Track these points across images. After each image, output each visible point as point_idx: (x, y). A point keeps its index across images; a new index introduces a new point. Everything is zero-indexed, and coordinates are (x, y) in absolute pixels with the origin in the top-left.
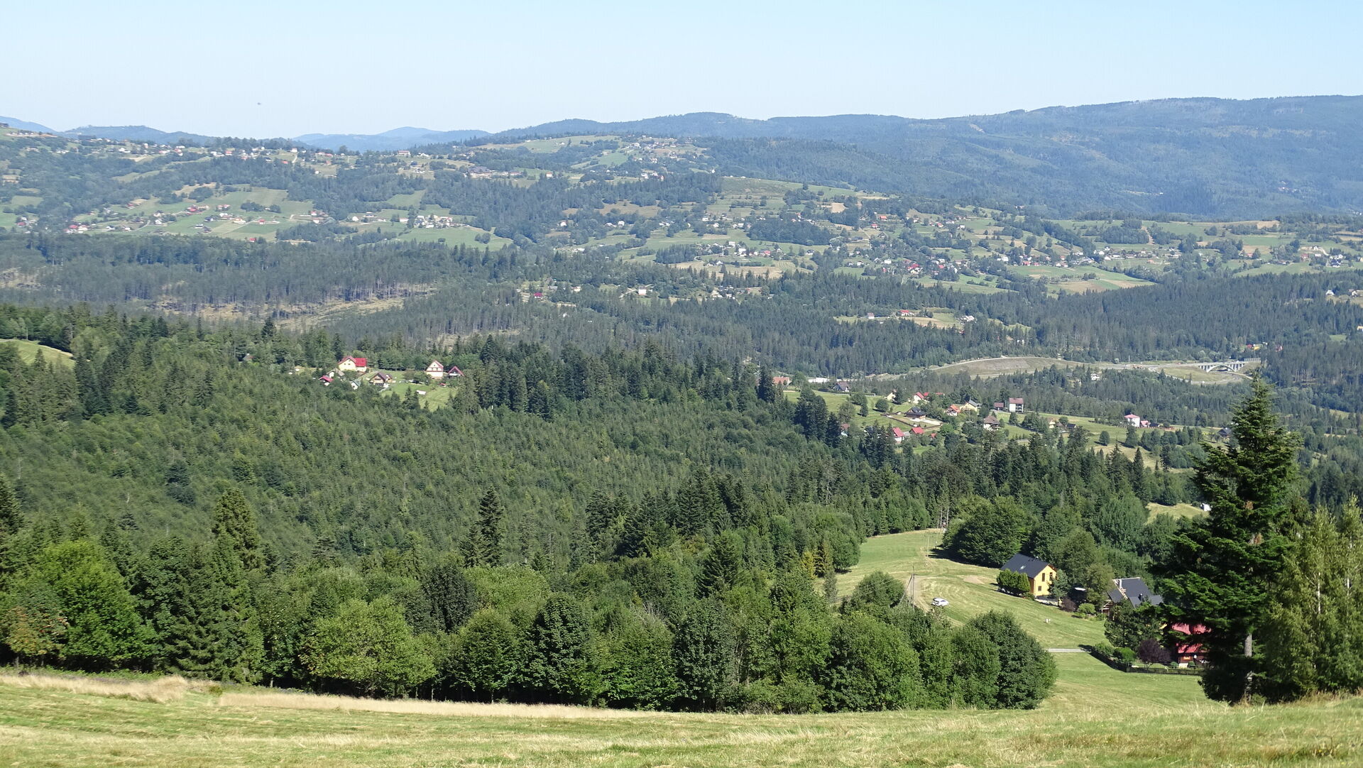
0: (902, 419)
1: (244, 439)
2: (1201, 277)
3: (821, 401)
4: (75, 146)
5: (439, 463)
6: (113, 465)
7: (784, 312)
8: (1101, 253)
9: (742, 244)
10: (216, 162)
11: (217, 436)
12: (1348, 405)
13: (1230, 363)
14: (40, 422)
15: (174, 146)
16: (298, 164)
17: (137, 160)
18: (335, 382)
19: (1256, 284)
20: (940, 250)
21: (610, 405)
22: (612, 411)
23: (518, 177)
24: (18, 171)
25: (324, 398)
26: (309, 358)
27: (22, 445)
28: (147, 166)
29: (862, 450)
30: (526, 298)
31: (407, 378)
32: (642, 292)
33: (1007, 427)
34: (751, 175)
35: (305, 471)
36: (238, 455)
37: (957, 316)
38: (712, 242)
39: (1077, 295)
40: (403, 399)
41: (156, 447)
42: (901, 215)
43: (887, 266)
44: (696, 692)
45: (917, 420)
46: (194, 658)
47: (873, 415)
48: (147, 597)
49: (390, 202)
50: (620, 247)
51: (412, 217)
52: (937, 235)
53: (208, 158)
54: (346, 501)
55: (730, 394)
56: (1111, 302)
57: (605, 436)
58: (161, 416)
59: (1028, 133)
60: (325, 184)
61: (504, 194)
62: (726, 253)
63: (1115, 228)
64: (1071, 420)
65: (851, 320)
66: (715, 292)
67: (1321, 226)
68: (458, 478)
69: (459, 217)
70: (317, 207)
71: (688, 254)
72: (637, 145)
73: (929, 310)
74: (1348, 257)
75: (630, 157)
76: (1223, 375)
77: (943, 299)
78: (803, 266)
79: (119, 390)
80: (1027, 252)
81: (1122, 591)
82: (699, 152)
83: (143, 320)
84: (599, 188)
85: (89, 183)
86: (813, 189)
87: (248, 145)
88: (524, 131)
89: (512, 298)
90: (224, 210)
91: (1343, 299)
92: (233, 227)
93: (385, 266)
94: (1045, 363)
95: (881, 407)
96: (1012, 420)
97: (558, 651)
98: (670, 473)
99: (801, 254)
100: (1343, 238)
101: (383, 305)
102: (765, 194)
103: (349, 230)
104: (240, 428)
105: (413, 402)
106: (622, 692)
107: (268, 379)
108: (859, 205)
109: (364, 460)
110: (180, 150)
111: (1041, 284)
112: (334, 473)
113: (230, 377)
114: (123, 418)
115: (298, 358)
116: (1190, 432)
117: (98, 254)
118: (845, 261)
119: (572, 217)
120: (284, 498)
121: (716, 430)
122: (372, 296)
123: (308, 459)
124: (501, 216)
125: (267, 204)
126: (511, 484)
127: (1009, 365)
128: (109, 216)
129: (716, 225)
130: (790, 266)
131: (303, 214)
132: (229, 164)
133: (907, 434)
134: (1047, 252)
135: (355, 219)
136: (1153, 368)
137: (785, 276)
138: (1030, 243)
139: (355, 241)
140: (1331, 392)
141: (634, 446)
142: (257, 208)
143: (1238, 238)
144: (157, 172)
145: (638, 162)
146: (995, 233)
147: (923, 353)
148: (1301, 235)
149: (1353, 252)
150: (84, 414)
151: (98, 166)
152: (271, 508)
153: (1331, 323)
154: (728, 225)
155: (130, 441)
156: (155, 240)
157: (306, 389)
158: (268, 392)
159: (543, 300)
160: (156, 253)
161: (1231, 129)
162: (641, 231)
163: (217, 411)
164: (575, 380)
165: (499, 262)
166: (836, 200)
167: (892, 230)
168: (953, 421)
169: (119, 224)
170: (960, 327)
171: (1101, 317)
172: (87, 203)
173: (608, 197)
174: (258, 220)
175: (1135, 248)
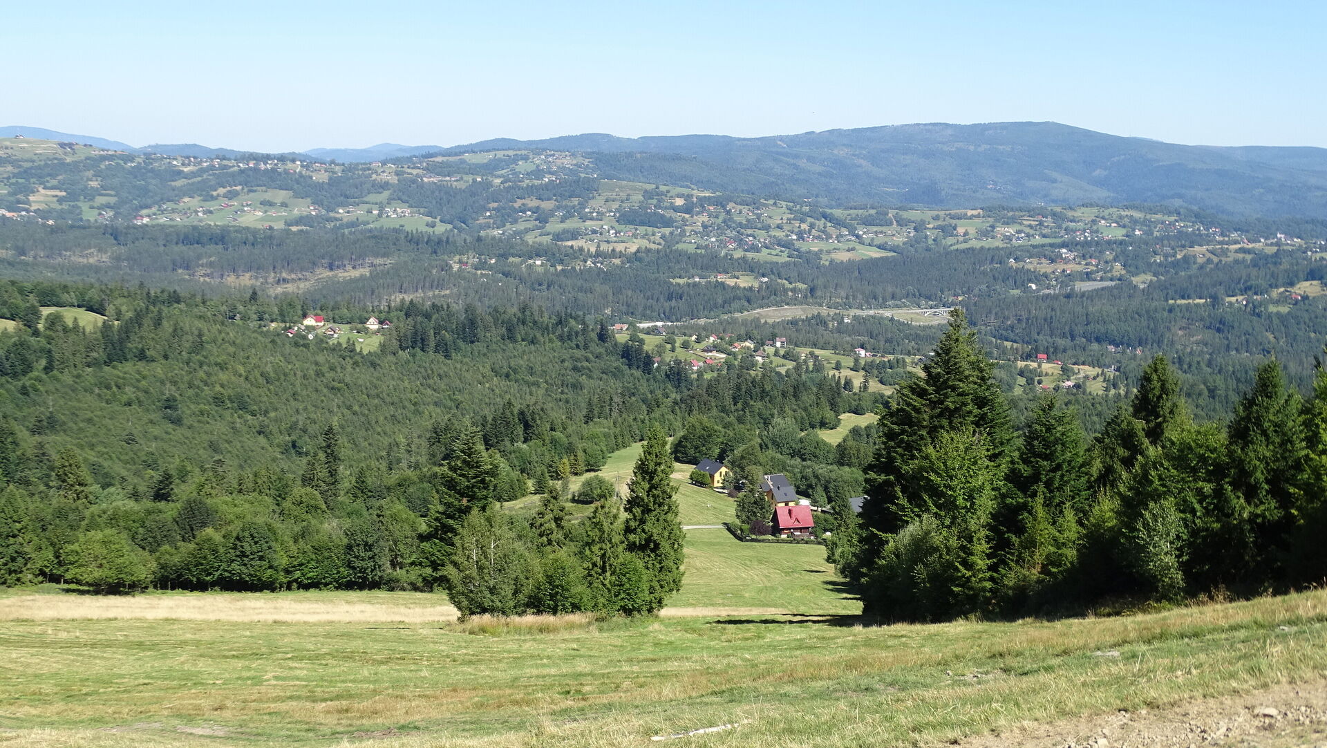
0: (701, 354)
1: (223, 376)
2: (928, 250)
3: (642, 342)
4: (140, 160)
5: (365, 391)
6: (125, 398)
7: (636, 276)
8: (861, 233)
9: (613, 228)
10: (242, 171)
11: (204, 376)
12: (1017, 338)
13: (941, 310)
14: (72, 369)
15: (212, 160)
16: (300, 172)
17: (186, 170)
18: (298, 335)
19: (963, 254)
20: (749, 231)
21: (494, 347)
22: (495, 351)
23: (457, 181)
24: (99, 179)
25: (287, 346)
26: (282, 317)
27: (58, 386)
28: (193, 174)
29: (667, 376)
30: (456, 267)
31: (352, 329)
32: (538, 262)
33: (773, 358)
34: (620, 179)
35: (265, 399)
36: (218, 388)
37: (756, 278)
38: (591, 226)
39: (842, 262)
40: (344, 346)
41: (158, 384)
42: (724, 207)
43: (712, 242)
45: (710, 354)
47: (679, 350)
49: (366, 199)
50: (527, 230)
51: (381, 210)
52: (748, 220)
53: (236, 168)
54: (294, 419)
55: (579, 338)
56: (865, 267)
57: (488, 367)
58: (164, 362)
59: (817, 148)
60: (320, 186)
61: (446, 193)
62: (601, 234)
63: (870, 215)
64: (817, 352)
65: (682, 281)
66: (589, 262)
67: (1010, 214)
68: (376, 401)
69: (415, 209)
70: (313, 203)
71: (574, 235)
72: (543, 157)
73: (737, 274)
74: (1028, 235)
75: (538, 166)
76: (936, 318)
77: (747, 266)
78: (654, 243)
79: (133, 345)
80: (810, 232)
81: (770, 483)
82: (586, 162)
83: (163, 292)
84: (514, 188)
85: (151, 187)
86: (663, 188)
87: (266, 158)
88: (466, 146)
89: (446, 267)
90: (247, 205)
91: (1020, 265)
92: (253, 218)
93: (358, 246)
94: (814, 310)
95: (685, 346)
96: (776, 354)
98: (531, 394)
99: (654, 235)
100: (1025, 222)
101: (355, 274)
102: (629, 192)
103: (336, 219)
104: (222, 369)
105: (352, 347)
106: (308, 578)
107: (247, 332)
108: (695, 199)
109: (310, 389)
110: (216, 162)
111: (818, 255)
112: (287, 400)
113: (220, 332)
114: (135, 365)
115: (274, 317)
116: (898, 360)
117: (154, 239)
118: (684, 239)
119: (494, 209)
120: (249, 417)
121: (566, 364)
122: (349, 267)
123: (269, 390)
124: (444, 209)
125: (278, 201)
126: (415, 404)
127: (789, 312)
128: (165, 210)
129: (595, 214)
130: (644, 243)
131: (305, 208)
132: (251, 173)
133: (701, 364)
134: (823, 232)
135: (341, 211)
136: (887, 313)
137: (638, 251)
138: (812, 226)
139: (342, 227)
140: (1007, 330)
141: (507, 376)
142: (271, 204)
143: (954, 222)
144: (199, 179)
145: (543, 170)
146: (788, 219)
147: (730, 304)
148: (997, 220)
149: (1032, 232)
150: (105, 362)
151: (156, 174)
152: (238, 425)
153: (1010, 282)
154: (603, 214)
155: (138, 381)
156: (195, 228)
157: (274, 339)
158: (246, 343)
159: (469, 268)
160: (195, 237)
161: (956, 145)
162: (542, 218)
163: (206, 358)
164: (469, 330)
165: (439, 242)
166: (679, 196)
167: (717, 217)
168: (734, 355)
169: (172, 216)
170: (756, 285)
171: (856, 278)
172: (149, 201)
173: (519, 193)
174: (271, 213)
175: (882, 229)
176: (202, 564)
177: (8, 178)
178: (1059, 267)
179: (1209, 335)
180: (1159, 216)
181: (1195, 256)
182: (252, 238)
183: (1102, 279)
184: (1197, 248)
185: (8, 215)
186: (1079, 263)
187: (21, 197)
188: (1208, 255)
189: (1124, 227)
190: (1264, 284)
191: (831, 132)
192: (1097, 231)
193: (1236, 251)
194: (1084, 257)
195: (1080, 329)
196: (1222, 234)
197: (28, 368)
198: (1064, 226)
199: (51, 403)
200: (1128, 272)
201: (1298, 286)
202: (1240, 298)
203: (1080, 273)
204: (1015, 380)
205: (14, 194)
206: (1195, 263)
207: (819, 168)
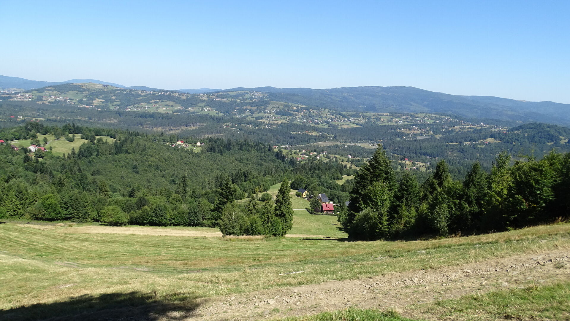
0: (300, 156)
1: (152, 159)
2: (372, 125)
3: (282, 151)
4: (128, 91)
5: (196, 165)
6: (121, 165)
7: (281, 131)
8: (351, 119)
9: (274, 116)
10: (160, 95)
11: (146, 159)
12: (399, 153)
13: (375, 144)
14: (105, 155)
15: (150, 91)
16: (178, 96)
17: (142, 94)
18: (175, 146)
19: (382, 127)
20: (316, 118)
21: (236, 152)
22: (236, 153)
23: (226, 100)
24: (115, 96)
25: (172, 150)
26: (171, 141)
27: (100, 160)
28: (144, 96)
29: (289, 162)
30: (225, 127)
31: (192, 145)
32: (250, 126)
33: (322, 158)
34: (277, 101)
35: (165, 166)
36: (150, 163)
37: (318, 133)
38: (267, 115)
39: (345, 128)
40: (190, 150)
41: (131, 161)
42: (308, 110)
43: (305, 121)
45: (303, 156)
47: (293, 154)
49: (197, 105)
50: (247, 116)
51: (202, 108)
52: (316, 115)
53: (158, 94)
54: (173, 173)
55: (263, 150)
56: (352, 130)
57: (234, 158)
58: (133, 154)
59: (338, 93)
60: (184, 101)
61: (223, 104)
62: (270, 118)
63: (354, 114)
64: (336, 156)
65: (295, 133)
66: (266, 126)
67: (398, 115)
68: (199, 168)
69: (213, 109)
70: (181, 106)
71: (262, 118)
72: (253, 93)
73: (312, 131)
74: (403, 122)
75: (251, 96)
76: (373, 146)
77: (315, 129)
78: (286, 121)
79: (124, 148)
80: (335, 119)
81: (321, 196)
82: (266, 95)
83: (134, 132)
84: (243, 103)
85: (131, 99)
86: (290, 104)
87: (167, 91)
89: (222, 127)
90: (161, 106)
91: (400, 131)
92: (162, 110)
93: (195, 119)
94: (335, 143)
95: (295, 153)
96: (324, 156)
98: (247, 167)
99: (286, 118)
100: (402, 117)
101: (193, 128)
102: (279, 105)
103: (188, 111)
104: (151, 157)
105: (192, 151)
107: (160, 145)
108: (300, 108)
109: (179, 164)
110: (152, 92)
111: (337, 126)
112: (171, 167)
113: (151, 145)
114: (124, 155)
115: (168, 141)
116: (361, 159)
117: (131, 116)
118: (296, 120)
119: (237, 109)
120: (160, 172)
121: (258, 158)
122: (192, 126)
123: (166, 163)
124: (222, 109)
125: (170, 105)
126: (211, 169)
127: (328, 144)
128: (135, 107)
129: (268, 112)
130: (284, 121)
131: (179, 107)
132: (162, 96)
133: (300, 159)
134: (339, 119)
135: (190, 108)
136: (358, 145)
137: (281, 123)
138: (336, 117)
139: (190, 113)
140: (396, 151)
141: (240, 161)
142: (168, 106)
143: (380, 117)
144: (146, 97)
145: (253, 97)
146: (328, 115)
147: (310, 140)
148: (393, 116)
149: (404, 121)
150: (115, 153)
151: (133, 95)
152: (156, 174)
153: (397, 136)
154: (271, 112)
155: (126, 160)
156: (144, 112)
157: (168, 148)
158: (159, 149)
159: (229, 127)
160: (144, 115)
161: (381, 93)
162: (252, 112)
163: (146, 153)
164: (228, 146)
165: (220, 119)
166: (295, 107)
167: (306, 113)
168: (311, 156)
169: (137, 108)
170: (318, 135)
171: (349, 133)
172: (130, 104)
173: (245, 104)
174: (168, 108)
175: (358, 118)
176: (143, 217)
177: (87, 95)
178: (412, 132)
179: (459, 154)
180: (444, 117)
181: (455, 129)
182: (162, 116)
183: (426, 136)
184: (456, 127)
185: (86, 107)
186: (419, 131)
187: (90, 101)
188: (459, 129)
189: (433, 120)
190: (476, 138)
191: (342, 88)
192: (425, 121)
193: (468, 128)
194: (420, 129)
195: (418, 151)
196: (464, 123)
197: (91, 155)
198: (414, 119)
199: (98, 166)
200: (434, 134)
201: (487, 139)
202: (469, 143)
203: (419, 134)
204: (398, 166)
206: (455, 131)
207: (338, 99)
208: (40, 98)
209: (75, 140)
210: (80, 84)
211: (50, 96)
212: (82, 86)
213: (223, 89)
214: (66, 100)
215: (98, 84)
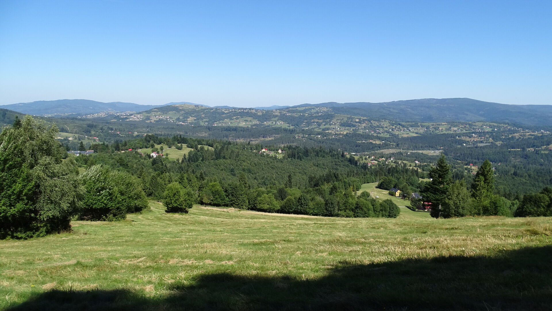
0: (370, 161)
1: (245, 164)
2: (431, 134)
3: (354, 158)
5: (281, 169)
6: (221, 169)
7: (347, 140)
8: (410, 129)
9: (339, 127)
10: (240, 112)
11: (240, 163)
13: (436, 151)
14: (208, 161)
15: (232, 109)
16: (255, 112)
18: (261, 153)
19: (442, 135)
20: (378, 128)
22: (313, 159)
23: (296, 115)
24: (204, 114)
25: (259, 156)
26: (257, 149)
27: (205, 165)
28: (227, 113)
29: (362, 167)
30: (297, 137)
31: (274, 153)
32: (319, 136)
34: (340, 114)
35: (256, 170)
36: (243, 167)
38: (333, 127)
39: (405, 137)
40: (274, 156)
41: (229, 165)
42: (370, 122)
43: (367, 131)
44: (329, 213)
45: (373, 161)
46: (236, 204)
47: (364, 160)
48: (227, 193)
49: (272, 119)
50: (315, 128)
51: (276, 122)
52: (377, 125)
53: (238, 112)
54: (263, 176)
55: (336, 156)
56: (412, 139)
57: (312, 164)
58: (230, 159)
59: (396, 106)
60: (260, 116)
61: (293, 118)
62: (336, 129)
63: (413, 124)
64: (404, 162)
65: (360, 142)
66: (333, 136)
67: (456, 124)
68: (284, 171)
69: (285, 122)
70: (258, 121)
71: (328, 129)
72: (318, 108)
73: (375, 140)
74: (461, 130)
75: (317, 111)
76: (435, 153)
77: (378, 138)
78: (350, 131)
79: (222, 155)
80: (395, 129)
81: (414, 195)
82: (330, 110)
83: (226, 142)
84: (311, 116)
85: (217, 117)
86: (353, 117)
87: (246, 109)
89: (294, 137)
90: (241, 121)
91: (460, 138)
92: (243, 124)
93: (271, 131)
94: (399, 151)
95: (366, 159)
96: (392, 162)
97: (303, 205)
98: (324, 171)
99: (350, 129)
100: (460, 126)
101: (270, 139)
102: (343, 117)
103: (264, 125)
104: (244, 162)
105: (276, 157)
106: (315, 213)
107: (249, 153)
108: (362, 120)
109: (266, 168)
111: (398, 135)
112: (261, 170)
113: (242, 152)
114: (223, 160)
115: (255, 149)
116: (428, 165)
117: (219, 130)
118: (359, 130)
119: (306, 122)
120: (252, 175)
121: (333, 163)
122: (268, 137)
123: (256, 168)
124: (292, 122)
125: (249, 120)
126: (294, 173)
127: (391, 151)
128: (220, 122)
129: (334, 124)
130: (348, 131)
131: (255, 122)
132: (242, 113)
133: (371, 164)
134: (399, 129)
135: (265, 123)
136: (420, 152)
137: (347, 133)
138: (396, 127)
139: (266, 127)
140: (457, 157)
141: (317, 166)
142: (247, 121)
143: (438, 126)
144: (229, 114)
145: (319, 112)
146: (389, 125)
147: (374, 148)
148: (451, 126)
149: (462, 129)
150: (216, 159)
151: (219, 113)
152: (249, 177)
153: (457, 143)
154: (336, 124)
155: (224, 164)
156: (229, 127)
157: (256, 154)
158: (249, 155)
159: (300, 138)
160: (229, 129)
161: (437, 105)
162: (319, 125)
163: (240, 158)
164: (306, 153)
165: (292, 131)
166: (357, 119)
167: (368, 124)
168: (380, 162)
169: (222, 124)
170: (382, 143)
171: (410, 142)
172: (217, 120)
173: (313, 118)
174: (247, 123)
175: (417, 128)
176: (289, 206)
177: (183, 114)
178: (472, 139)
179: (522, 160)
180: (502, 125)
181: (515, 136)
182: (243, 129)
183: (486, 143)
184: (516, 134)
185: (183, 124)
186: (478, 138)
188: (520, 136)
189: (491, 128)
190: (539, 145)
191: (400, 101)
192: (483, 129)
193: (528, 135)
194: (480, 136)
195: (481, 157)
196: (523, 130)
197: (198, 160)
198: (472, 127)
199: (204, 169)
200: (494, 141)
201: (550, 145)
202: (532, 149)
203: (479, 141)
204: (464, 171)
205: (184, 118)
206: (515, 138)
207: (397, 111)
208: (148, 118)
209: (183, 148)
210: (177, 106)
211: (156, 116)
212: (179, 107)
213: (291, 106)
214: (167, 119)
215: (191, 105)
